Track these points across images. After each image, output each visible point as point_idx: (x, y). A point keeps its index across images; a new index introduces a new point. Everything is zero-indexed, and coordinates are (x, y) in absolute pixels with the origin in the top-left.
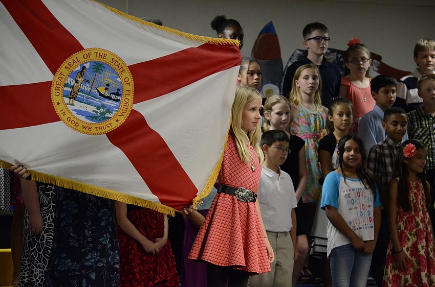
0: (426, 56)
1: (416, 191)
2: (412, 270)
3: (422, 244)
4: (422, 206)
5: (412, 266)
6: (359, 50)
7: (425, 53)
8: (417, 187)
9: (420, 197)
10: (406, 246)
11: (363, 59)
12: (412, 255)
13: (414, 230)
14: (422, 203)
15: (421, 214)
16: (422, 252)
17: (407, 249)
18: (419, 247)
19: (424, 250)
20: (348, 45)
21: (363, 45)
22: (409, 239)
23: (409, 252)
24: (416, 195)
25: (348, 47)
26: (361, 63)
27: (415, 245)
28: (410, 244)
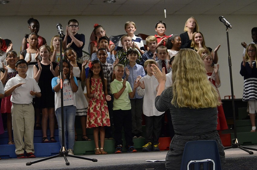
0: (130, 27)
1: (97, 83)
2: (94, 118)
3: (98, 106)
4: (100, 89)
5: (94, 116)
6: (99, 28)
7: (129, 26)
8: (98, 81)
9: (99, 85)
10: (92, 107)
11: (102, 32)
12: (94, 111)
13: (95, 100)
14: (100, 87)
15: (99, 92)
16: (98, 109)
17: (92, 108)
18: (97, 107)
19: (99, 108)
20: (94, 27)
21: (100, 26)
22: (93, 104)
23: (93, 109)
24: (97, 84)
25: (94, 28)
26: (101, 33)
27: (95, 106)
28: (93, 106)
